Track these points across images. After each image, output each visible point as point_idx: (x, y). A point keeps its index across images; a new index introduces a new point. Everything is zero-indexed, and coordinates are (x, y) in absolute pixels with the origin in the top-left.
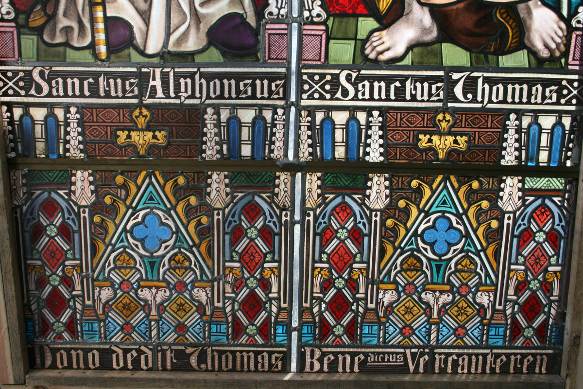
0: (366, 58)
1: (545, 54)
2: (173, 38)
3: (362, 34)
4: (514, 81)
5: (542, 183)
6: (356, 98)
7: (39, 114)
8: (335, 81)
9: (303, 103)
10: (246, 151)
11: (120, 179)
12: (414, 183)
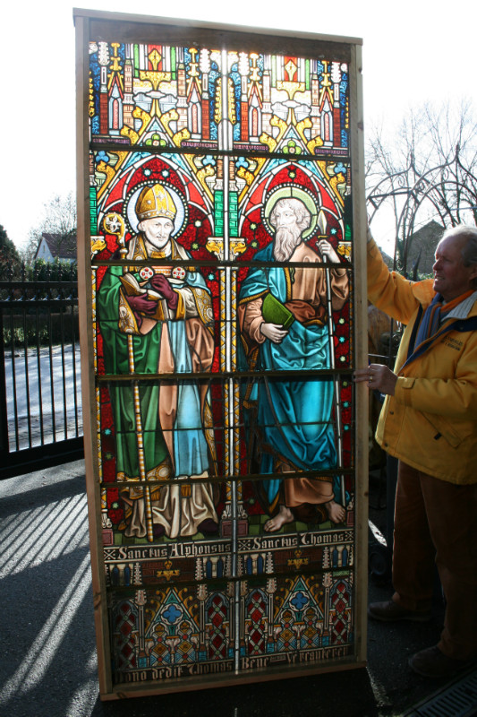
0: (265, 531)
1: (337, 521)
2: (182, 531)
3: (263, 522)
4: (325, 534)
5: (340, 574)
6: (261, 548)
7: (121, 567)
8: (252, 542)
9: (239, 552)
10: (214, 574)
11: (158, 592)
12: (287, 580)
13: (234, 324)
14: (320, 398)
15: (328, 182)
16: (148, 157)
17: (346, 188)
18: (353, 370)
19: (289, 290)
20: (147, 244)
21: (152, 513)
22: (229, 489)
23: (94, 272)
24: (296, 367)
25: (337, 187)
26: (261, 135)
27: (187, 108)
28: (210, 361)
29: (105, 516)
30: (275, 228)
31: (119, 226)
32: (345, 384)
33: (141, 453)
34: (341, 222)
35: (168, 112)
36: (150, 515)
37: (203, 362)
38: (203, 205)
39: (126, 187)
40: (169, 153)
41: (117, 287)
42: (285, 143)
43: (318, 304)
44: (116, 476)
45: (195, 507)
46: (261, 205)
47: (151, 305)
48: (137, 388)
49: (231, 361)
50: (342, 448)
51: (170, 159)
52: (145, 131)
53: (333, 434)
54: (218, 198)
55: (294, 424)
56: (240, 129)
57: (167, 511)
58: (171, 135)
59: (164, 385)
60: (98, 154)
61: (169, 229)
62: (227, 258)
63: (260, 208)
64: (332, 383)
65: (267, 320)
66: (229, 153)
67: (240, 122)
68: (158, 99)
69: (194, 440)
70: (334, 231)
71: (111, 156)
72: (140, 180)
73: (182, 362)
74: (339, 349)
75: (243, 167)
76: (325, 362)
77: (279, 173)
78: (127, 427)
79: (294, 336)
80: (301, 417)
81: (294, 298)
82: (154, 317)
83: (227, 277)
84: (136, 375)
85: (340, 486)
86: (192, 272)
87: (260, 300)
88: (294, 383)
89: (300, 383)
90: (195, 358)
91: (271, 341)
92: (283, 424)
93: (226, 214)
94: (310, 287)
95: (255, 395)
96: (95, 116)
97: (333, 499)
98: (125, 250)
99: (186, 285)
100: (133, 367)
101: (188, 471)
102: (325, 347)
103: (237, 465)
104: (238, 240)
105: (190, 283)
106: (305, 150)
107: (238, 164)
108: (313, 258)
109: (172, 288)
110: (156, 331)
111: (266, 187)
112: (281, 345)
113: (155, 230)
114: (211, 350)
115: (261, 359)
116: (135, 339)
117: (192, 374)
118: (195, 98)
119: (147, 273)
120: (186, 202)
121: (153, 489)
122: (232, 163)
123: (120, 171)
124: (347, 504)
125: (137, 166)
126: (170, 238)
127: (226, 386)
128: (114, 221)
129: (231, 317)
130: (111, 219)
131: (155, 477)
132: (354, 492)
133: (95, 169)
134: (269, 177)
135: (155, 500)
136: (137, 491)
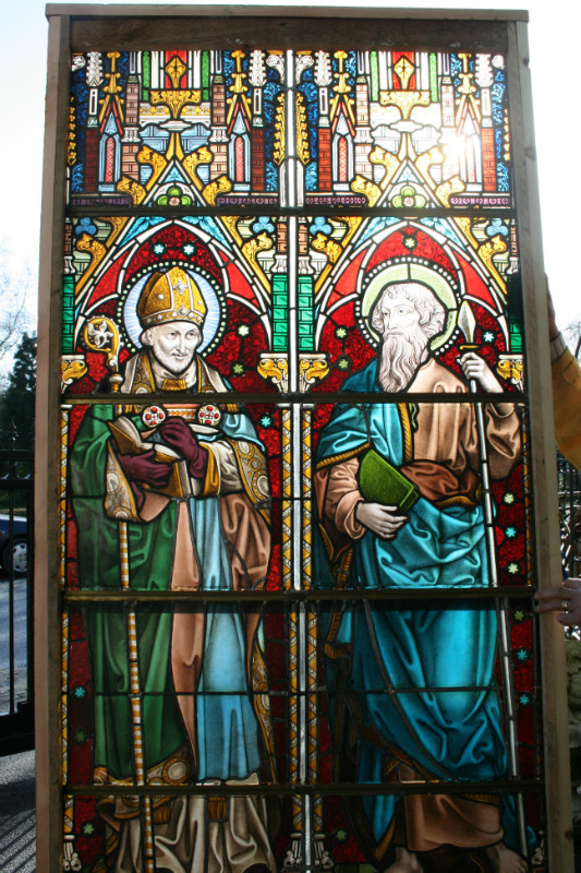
13: (308, 504)
14: (471, 641)
15: (476, 251)
16: (160, 224)
17: (509, 262)
18: (534, 590)
19: (408, 442)
20: (156, 366)
21: (154, 848)
22: (299, 809)
23: (65, 415)
24: (423, 584)
25: (493, 260)
26: (354, 179)
27: (227, 144)
28: (263, 569)
29: (69, 847)
30: (380, 335)
31: (109, 338)
32: (519, 615)
33: (138, 733)
34: (502, 321)
35: (196, 151)
36: (150, 852)
37: (250, 571)
38: (253, 299)
39: (123, 272)
40: (196, 216)
41: (103, 440)
42: (397, 189)
43: (462, 467)
44: (92, 774)
45: (233, 842)
46: (355, 296)
47: (161, 470)
48: (132, 615)
49: (302, 572)
50: (518, 738)
51: (198, 226)
52: (156, 182)
53: (498, 711)
54: (279, 287)
55: (422, 690)
56: (317, 171)
57: (182, 845)
58: (200, 188)
59: (180, 612)
60: (79, 224)
61: (194, 341)
62: (294, 389)
63: (354, 300)
64: (493, 613)
65: (367, 497)
66: (296, 212)
67: (317, 160)
68: (180, 132)
69: (233, 713)
70: (489, 337)
71: (99, 224)
72: (146, 262)
73: (213, 571)
74: (505, 552)
75: (322, 233)
76: (478, 575)
77: (386, 241)
78: (114, 685)
79: (419, 527)
80: (434, 675)
81: (416, 457)
82: (166, 491)
83: (295, 421)
84: (132, 592)
85: (516, 814)
86: (232, 414)
87: (355, 461)
88: (420, 614)
89: (432, 613)
90: (237, 564)
91: (376, 535)
92: (401, 689)
93: (293, 313)
94: (448, 436)
95: (346, 634)
96: (76, 164)
97: (502, 841)
98: (118, 378)
99: (222, 436)
100: (126, 578)
101: (221, 772)
102: (478, 545)
103: (314, 764)
104: (314, 356)
105: (229, 433)
106: (431, 201)
107: (313, 229)
108: (452, 385)
109: (198, 441)
110: (169, 515)
111: (363, 266)
112: (395, 543)
113: (170, 343)
114: (265, 551)
115: (357, 567)
116: (131, 529)
117: (231, 593)
118: (240, 127)
119: (154, 416)
120: (224, 295)
121: (158, 801)
122: (302, 228)
123: (114, 248)
124: (532, 853)
125: (141, 239)
126: (196, 356)
127: (293, 616)
128: (102, 331)
129: (302, 492)
130: (97, 327)
131: (162, 779)
132: (544, 828)
133: (75, 247)
134: (368, 248)
135: (160, 824)
136: (128, 803)
